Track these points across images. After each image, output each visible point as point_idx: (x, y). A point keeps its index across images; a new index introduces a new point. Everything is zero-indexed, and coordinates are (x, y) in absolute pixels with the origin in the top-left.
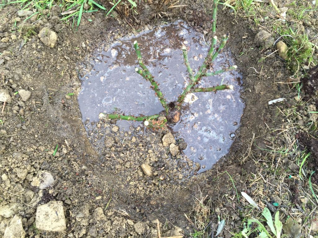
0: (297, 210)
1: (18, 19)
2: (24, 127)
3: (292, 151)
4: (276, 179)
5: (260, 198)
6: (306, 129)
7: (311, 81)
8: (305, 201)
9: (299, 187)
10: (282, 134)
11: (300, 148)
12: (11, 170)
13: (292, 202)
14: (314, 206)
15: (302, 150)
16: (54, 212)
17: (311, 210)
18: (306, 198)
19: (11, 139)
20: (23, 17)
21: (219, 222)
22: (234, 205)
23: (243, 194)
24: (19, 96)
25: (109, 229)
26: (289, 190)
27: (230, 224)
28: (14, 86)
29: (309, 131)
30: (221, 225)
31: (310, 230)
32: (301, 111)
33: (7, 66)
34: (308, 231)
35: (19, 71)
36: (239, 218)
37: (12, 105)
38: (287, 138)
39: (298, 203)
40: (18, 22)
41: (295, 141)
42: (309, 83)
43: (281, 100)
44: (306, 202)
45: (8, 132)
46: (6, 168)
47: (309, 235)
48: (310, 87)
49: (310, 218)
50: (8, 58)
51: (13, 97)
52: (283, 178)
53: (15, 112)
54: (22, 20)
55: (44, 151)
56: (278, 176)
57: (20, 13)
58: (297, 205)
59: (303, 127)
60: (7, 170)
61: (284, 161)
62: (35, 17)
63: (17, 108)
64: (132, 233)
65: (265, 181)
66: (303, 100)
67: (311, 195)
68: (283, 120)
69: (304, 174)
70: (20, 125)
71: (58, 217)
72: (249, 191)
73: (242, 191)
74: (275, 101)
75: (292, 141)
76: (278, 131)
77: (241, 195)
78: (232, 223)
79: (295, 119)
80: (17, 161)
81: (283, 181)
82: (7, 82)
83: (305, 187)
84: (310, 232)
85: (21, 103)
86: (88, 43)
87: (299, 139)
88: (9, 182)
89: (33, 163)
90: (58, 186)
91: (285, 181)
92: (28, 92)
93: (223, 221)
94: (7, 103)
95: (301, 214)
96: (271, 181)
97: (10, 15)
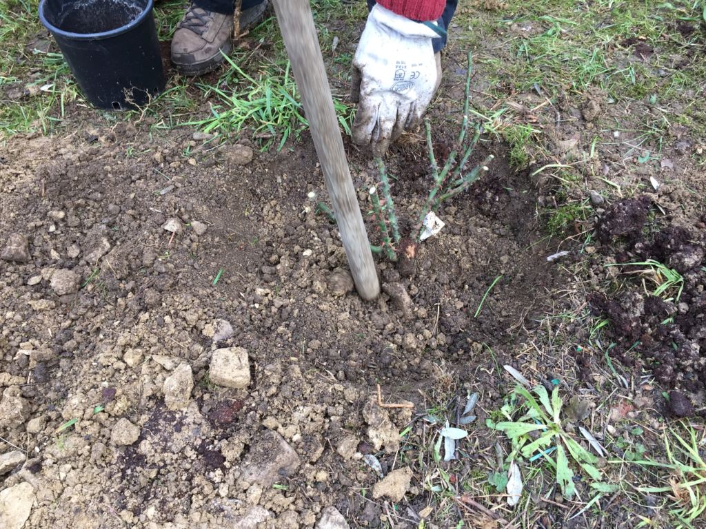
0: (589, 390)
1: (193, 143)
2: (196, 266)
3: (580, 316)
4: (557, 351)
5: (532, 374)
6: (603, 290)
7: (606, 224)
8: (600, 379)
9: (592, 363)
10: (568, 296)
11: (594, 313)
12: (176, 314)
13: (580, 381)
14: (615, 388)
15: (597, 315)
16: (236, 358)
17: (610, 391)
18: (602, 377)
19: (180, 276)
20: (199, 140)
21: (468, 397)
22: (492, 380)
23: (507, 367)
24: (192, 229)
25: (308, 391)
26: (575, 365)
27: (486, 401)
28: (186, 217)
29: (608, 292)
30: (472, 400)
31: (608, 417)
32: (595, 266)
33: (178, 193)
34: (605, 419)
35: (193, 200)
36: (498, 395)
37: (182, 239)
38: (574, 300)
39: (589, 382)
40: (191, 147)
41: (585, 303)
42: (603, 226)
43: (564, 253)
44: (602, 382)
45: (176, 267)
46: (171, 308)
47: (606, 424)
48: (605, 231)
49: (608, 401)
50: (180, 185)
51: (185, 229)
52: (566, 350)
53: (185, 246)
54: (197, 145)
55: (219, 299)
56: (560, 346)
57: (196, 136)
58: (588, 384)
59: (598, 288)
60: (172, 312)
61: (568, 328)
62: (217, 141)
63: (188, 241)
64: (340, 401)
65: (540, 353)
66: (598, 252)
67: (611, 374)
68: (569, 280)
69: (600, 346)
70: (192, 261)
71: (241, 366)
72: (515, 365)
73: (505, 364)
74: (556, 256)
75: (580, 304)
76: (562, 293)
77: (504, 369)
78: (489, 400)
79: (585, 276)
80: (185, 303)
81: (566, 353)
82: (177, 211)
83: (602, 364)
84: (608, 420)
85: (193, 236)
86: (285, 178)
87: (591, 301)
88: (173, 325)
89: (206, 310)
90: (241, 336)
91: (569, 353)
92: (203, 225)
93: (475, 395)
94: (176, 234)
95: (594, 397)
96: (549, 352)
97: (180, 139)
